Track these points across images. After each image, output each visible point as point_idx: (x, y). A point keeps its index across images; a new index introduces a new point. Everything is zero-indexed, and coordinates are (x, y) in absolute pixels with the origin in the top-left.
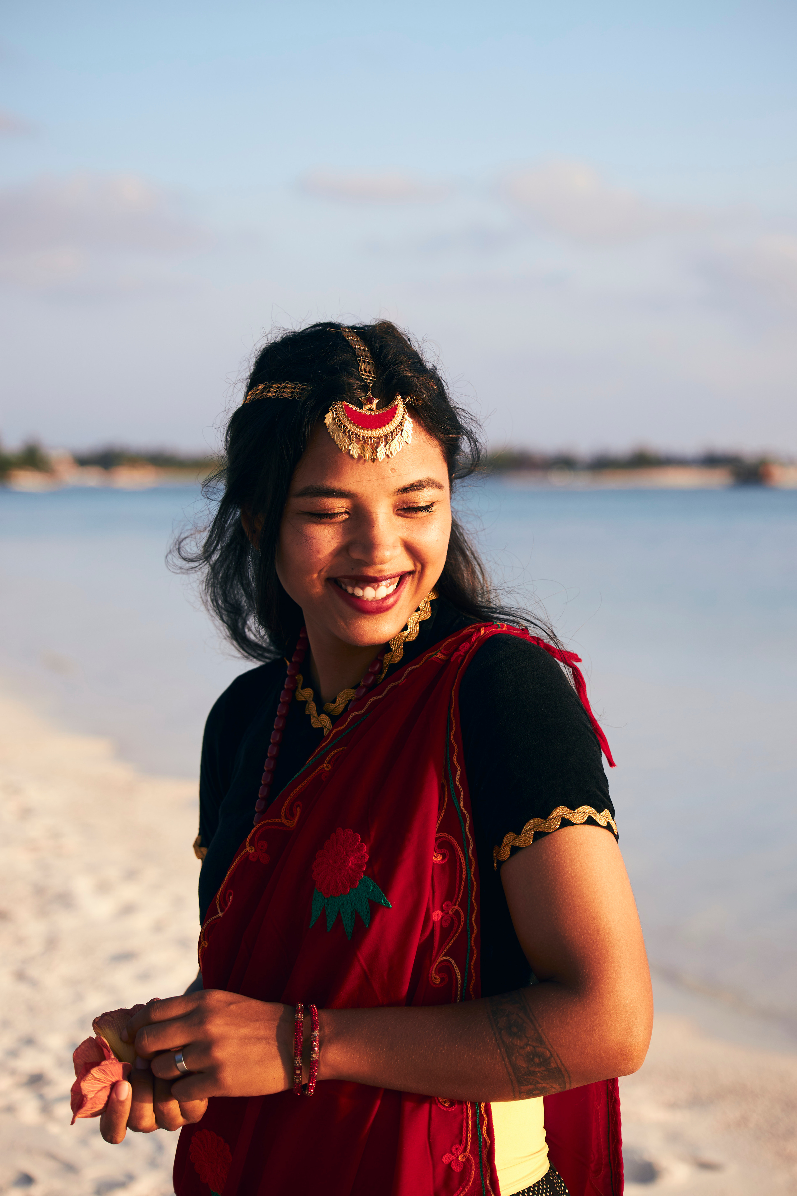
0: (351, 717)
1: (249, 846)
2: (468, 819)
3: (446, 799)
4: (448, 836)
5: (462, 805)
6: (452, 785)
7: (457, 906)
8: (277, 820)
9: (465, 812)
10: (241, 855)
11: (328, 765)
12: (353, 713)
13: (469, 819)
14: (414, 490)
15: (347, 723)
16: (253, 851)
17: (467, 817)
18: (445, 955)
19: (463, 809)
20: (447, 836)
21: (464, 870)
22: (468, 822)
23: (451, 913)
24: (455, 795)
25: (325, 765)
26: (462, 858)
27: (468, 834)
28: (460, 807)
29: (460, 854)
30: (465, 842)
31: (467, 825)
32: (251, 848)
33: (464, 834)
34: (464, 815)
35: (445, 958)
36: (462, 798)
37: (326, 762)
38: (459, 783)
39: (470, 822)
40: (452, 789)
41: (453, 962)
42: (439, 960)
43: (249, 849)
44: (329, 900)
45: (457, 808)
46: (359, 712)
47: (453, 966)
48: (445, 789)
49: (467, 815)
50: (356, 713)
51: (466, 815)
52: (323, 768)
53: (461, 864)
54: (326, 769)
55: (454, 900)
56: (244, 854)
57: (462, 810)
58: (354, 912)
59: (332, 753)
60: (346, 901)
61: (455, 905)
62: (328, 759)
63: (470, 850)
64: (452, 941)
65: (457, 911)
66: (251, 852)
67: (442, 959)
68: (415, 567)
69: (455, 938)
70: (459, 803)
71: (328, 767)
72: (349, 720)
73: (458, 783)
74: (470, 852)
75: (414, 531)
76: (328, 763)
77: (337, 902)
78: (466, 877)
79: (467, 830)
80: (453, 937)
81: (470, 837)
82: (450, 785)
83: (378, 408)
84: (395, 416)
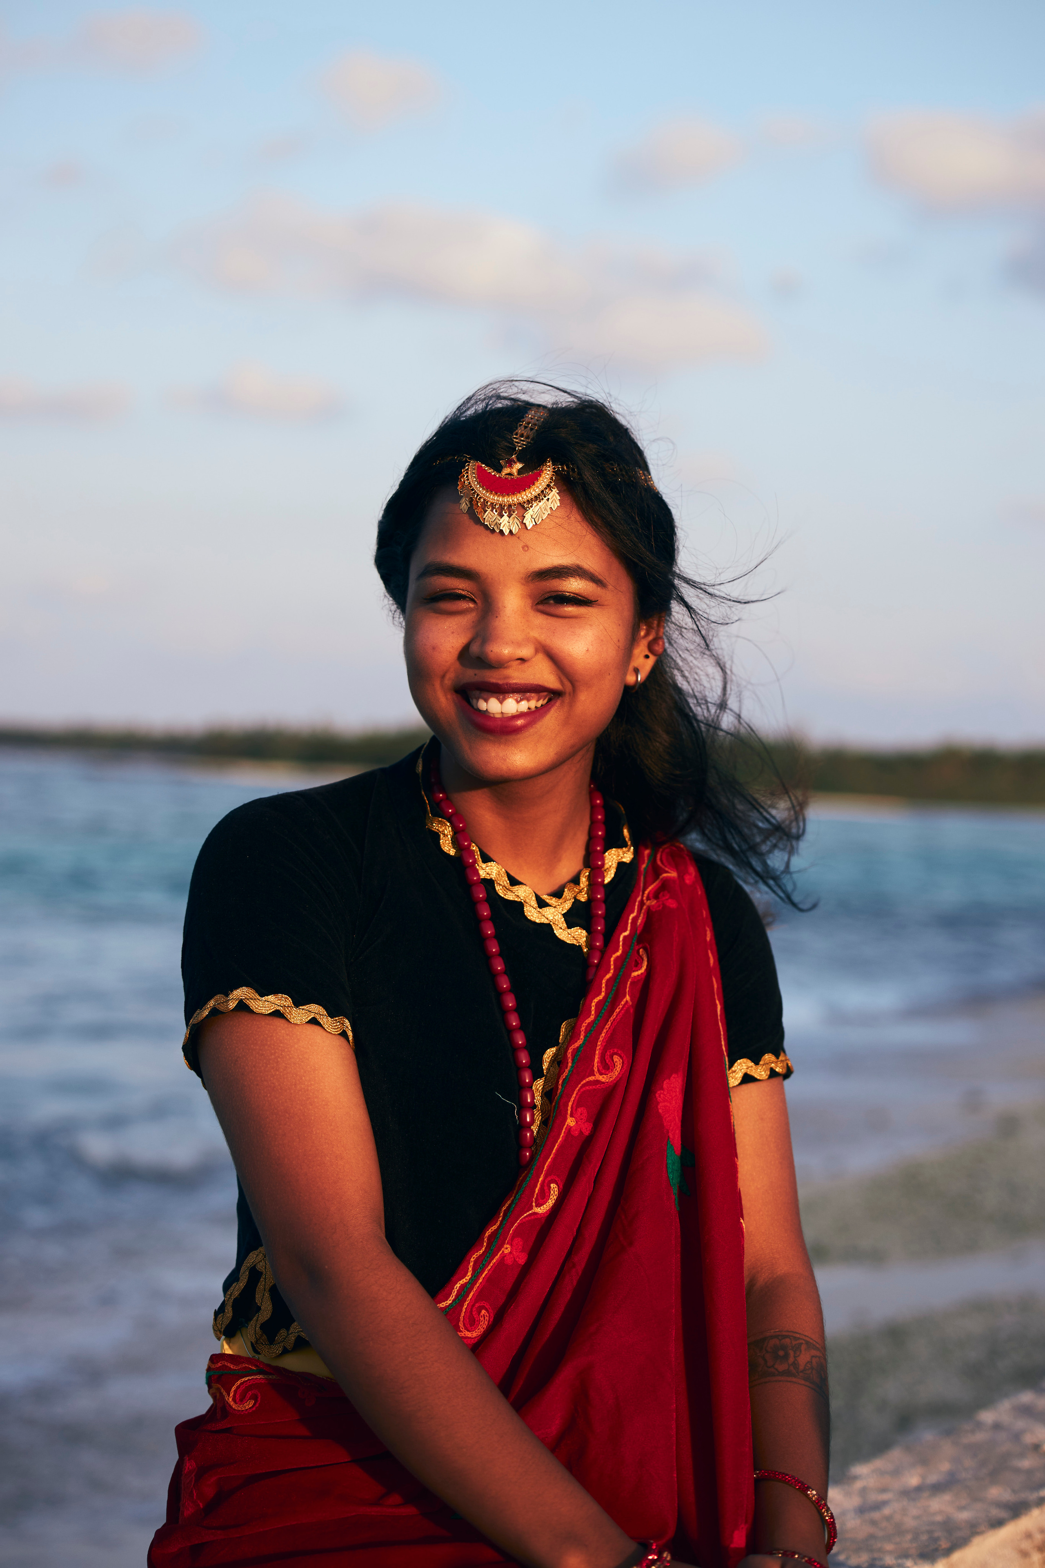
1: (571, 1118)
8: (592, 1078)
14: (555, 577)
32: (574, 1119)
43: (572, 1123)
56: (566, 1130)
66: (572, 1125)
68: (562, 686)
75: (556, 634)
83: (520, 471)
84: (537, 484)
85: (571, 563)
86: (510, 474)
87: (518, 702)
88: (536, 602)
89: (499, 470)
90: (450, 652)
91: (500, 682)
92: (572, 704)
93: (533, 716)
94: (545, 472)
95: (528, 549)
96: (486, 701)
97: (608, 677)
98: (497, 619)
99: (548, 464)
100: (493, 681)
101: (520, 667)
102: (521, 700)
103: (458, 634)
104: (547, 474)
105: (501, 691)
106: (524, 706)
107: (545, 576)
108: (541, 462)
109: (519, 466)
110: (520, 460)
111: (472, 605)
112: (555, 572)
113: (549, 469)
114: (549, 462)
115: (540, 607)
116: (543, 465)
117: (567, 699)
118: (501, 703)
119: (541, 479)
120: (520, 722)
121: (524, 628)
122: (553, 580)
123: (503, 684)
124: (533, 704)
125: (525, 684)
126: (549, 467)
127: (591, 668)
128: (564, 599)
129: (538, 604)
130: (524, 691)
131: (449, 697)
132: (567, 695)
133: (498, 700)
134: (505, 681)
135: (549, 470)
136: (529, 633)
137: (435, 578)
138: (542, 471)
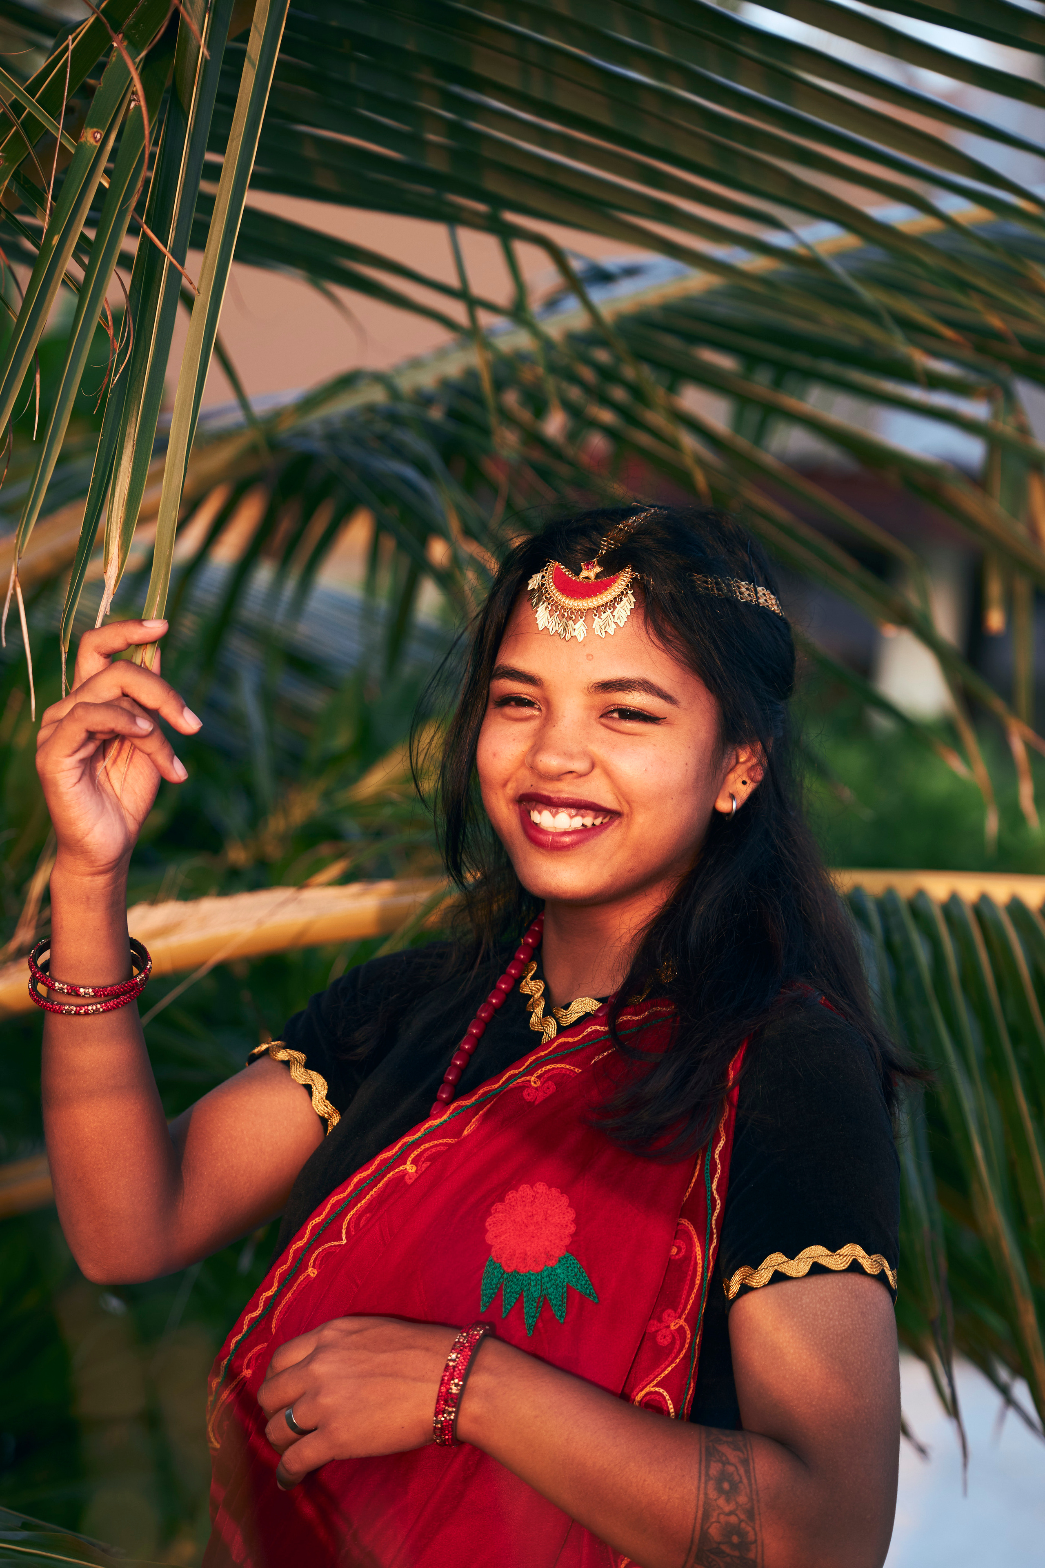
0: (589, 1030)
1: (411, 1164)
2: (718, 1207)
3: (696, 1174)
4: (688, 1224)
5: (714, 1186)
6: (708, 1158)
7: (682, 1320)
9: (717, 1196)
10: (396, 1170)
11: (536, 1079)
12: (594, 1026)
13: (720, 1207)
14: (619, 690)
15: (581, 1036)
16: (413, 1171)
17: (717, 1203)
18: (656, 1386)
19: (715, 1192)
20: (686, 1224)
21: (699, 1273)
22: (717, 1211)
23: (672, 1328)
24: (708, 1171)
25: (533, 1079)
26: (699, 1257)
27: (714, 1226)
28: (712, 1188)
29: (697, 1251)
30: (708, 1236)
31: (716, 1214)
32: (412, 1167)
33: (709, 1225)
34: (714, 1200)
35: (657, 1389)
36: (717, 1177)
37: (535, 1075)
38: (719, 1157)
39: (719, 1212)
40: (707, 1162)
41: (667, 1397)
42: (647, 1389)
43: (410, 1168)
44: (510, 1276)
45: (708, 1189)
46: (602, 1028)
47: (667, 1403)
48: (698, 1161)
49: (719, 1201)
50: (598, 1028)
51: (716, 1201)
52: (529, 1081)
53: (696, 1264)
54: (532, 1083)
55: (679, 1310)
56: (400, 1171)
57: (712, 1193)
58: (542, 1299)
59: (548, 1067)
60: (535, 1281)
61: (681, 1319)
62: (539, 1072)
63: (712, 1248)
64: (670, 1369)
65: (681, 1327)
66: (410, 1171)
67: (652, 1389)
68: (619, 806)
69: (674, 1365)
70: (712, 1183)
71: (535, 1083)
72: (585, 1033)
73: (716, 1156)
74: (711, 1251)
75: (615, 750)
76: (537, 1077)
77: (521, 1281)
78: (700, 1283)
79: (714, 1222)
80: (672, 1362)
81: (715, 1231)
82: (705, 1157)
83: (597, 576)
84: (610, 591)
85: (636, 676)
86: (587, 578)
87: (572, 817)
88: (600, 714)
89: (577, 574)
90: (510, 760)
91: (552, 795)
92: (628, 826)
93: (585, 832)
94: (622, 578)
95: (592, 659)
96: (540, 812)
97: (671, 801)
98: (554, 728)
99: (627, 570)
100: (545, 793)
101: (575, 781)
102: (576, 815)
103: (519, 742)
104: (624, 579)
105: (553, 804)
106: (577, 822)
107: (608, 688)
108: (621, 568)
109: (598, 569)
110: (600, 564)
111: (536, 713)
112: (618, 684)
113: (626, 575)
114: (629, 568)
115: (603, 720)
116: (622, 571)
117: (625, 820)
118: (554, 816)
119: (616, 584)
120: (567, 839)
121: (582, 740)
122: (617, 693)
123: (555, 798)
124: (588, 821)
125: (578, 800)
126: (628, 573)
127: (648, 789)
128: (628, 714)
129: (602, 716)
130: (579, 806)
131: (511, 807)
132: (625, 816)
133: (551, 813)
134: (557, 795)
135: (626, 577)
136: (587, 746)
137: (502, 681)
138: (617, 577)
